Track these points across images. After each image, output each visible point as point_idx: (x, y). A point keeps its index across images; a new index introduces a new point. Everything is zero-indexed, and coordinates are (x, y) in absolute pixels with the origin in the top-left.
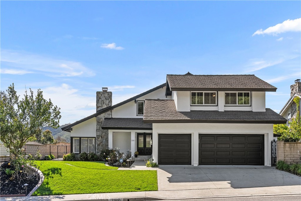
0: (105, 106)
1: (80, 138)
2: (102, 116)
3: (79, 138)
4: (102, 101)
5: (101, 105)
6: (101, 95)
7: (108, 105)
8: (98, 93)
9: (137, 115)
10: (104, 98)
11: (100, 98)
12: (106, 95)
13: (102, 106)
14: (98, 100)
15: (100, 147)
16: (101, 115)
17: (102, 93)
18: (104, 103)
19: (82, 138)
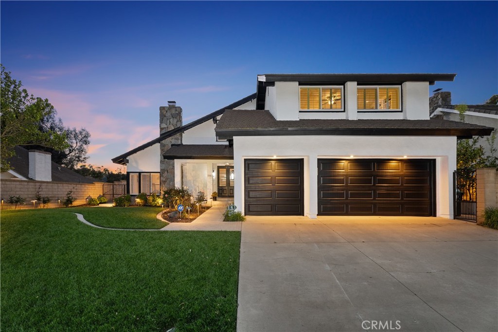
0: (171, 128)
1: (140, 173)
2: (168, 142)
3: (138, 173)
4: (167, 119)
5: (166, 126)
6: (167, 111)
7: (176, 125)
8: (162, 109)
9: (217, 141)
10: (171, 115)
11: (165, 116)
12: (173, 111)
13: (168, 127)
14: (162, 119)
16: (166, 140)
17: (166, 109)
18: (170, 123)
19: (142, 174)
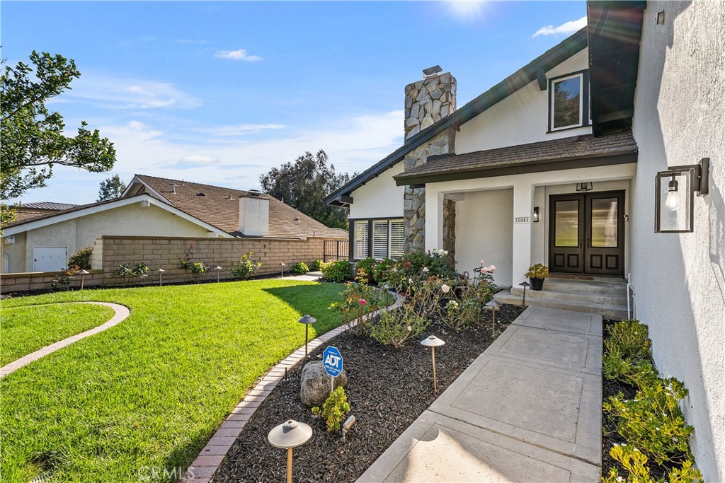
0: (429, 122)
1: (370, 220)
2: (420, 154)
3: (367, 222)
4: (421, 107)
5: (416, 122)
6: (419, 92)
8: (410, 88)
9: (549, 132)
10: (428, 97)
11: (416, 101)
12: (434, 87)
13: (420, 124)
14: (410, 109)
15: (414, 245)
16: (417, 150)
17: (419, 87)
18: (426, 112)
19: (374, 222)
